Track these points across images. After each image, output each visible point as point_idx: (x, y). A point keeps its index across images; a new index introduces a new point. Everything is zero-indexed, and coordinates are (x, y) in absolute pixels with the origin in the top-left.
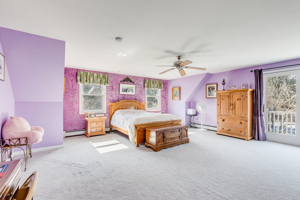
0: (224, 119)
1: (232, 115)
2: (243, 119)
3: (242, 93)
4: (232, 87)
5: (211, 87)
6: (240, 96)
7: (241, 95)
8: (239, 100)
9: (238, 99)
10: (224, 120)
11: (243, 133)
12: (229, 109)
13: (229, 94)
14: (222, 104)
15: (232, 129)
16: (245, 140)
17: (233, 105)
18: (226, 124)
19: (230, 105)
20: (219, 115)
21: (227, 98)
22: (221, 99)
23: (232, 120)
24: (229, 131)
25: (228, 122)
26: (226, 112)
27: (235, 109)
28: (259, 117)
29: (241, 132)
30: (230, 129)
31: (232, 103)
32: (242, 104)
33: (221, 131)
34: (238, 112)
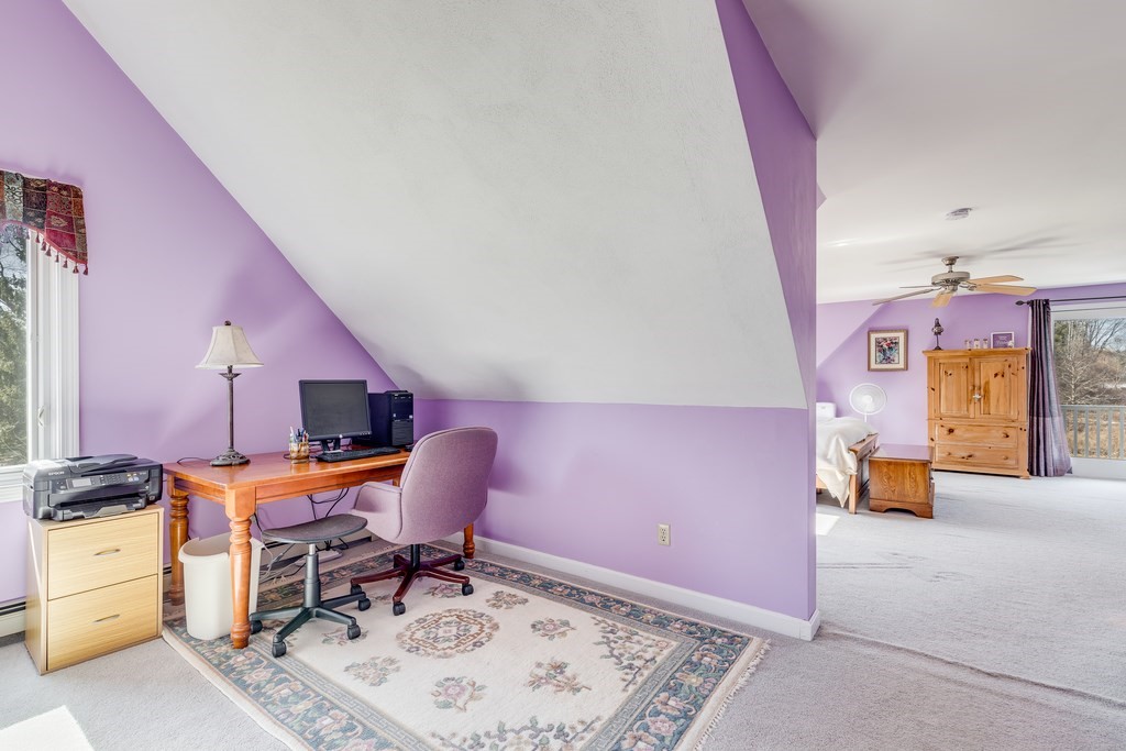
0: (952, 427)
1: (978, 415)
2: (1013, 424)
3: (1010, 359)
4: (976, 343)
5: (885, 339)
6: (1004, 365)
7: (1007, 364)
8: (999, 376)
9: (996, 375)
10: (951, 431)
11: (1011, 462)
12: (969, 401)
13: (968, 360)
14: (946, 387)
15: (977, 454)
16: (1018, 477)
17: (980, 389)
18: (957, 441)
19: (971, 388)
20: (935, 418)
21: (963, 373)
22: (942, 373)
23: (975, 429)
24: (970, 460)
25: (967, 435)
26: (959, 409)
27: (989, 399)
28: (1041, 419)
29: (1007, 458)
30: (972, 453)
31: (977, 383)
32: (1008, 388)
33: (941, 462)
34: (997, 406)
